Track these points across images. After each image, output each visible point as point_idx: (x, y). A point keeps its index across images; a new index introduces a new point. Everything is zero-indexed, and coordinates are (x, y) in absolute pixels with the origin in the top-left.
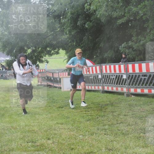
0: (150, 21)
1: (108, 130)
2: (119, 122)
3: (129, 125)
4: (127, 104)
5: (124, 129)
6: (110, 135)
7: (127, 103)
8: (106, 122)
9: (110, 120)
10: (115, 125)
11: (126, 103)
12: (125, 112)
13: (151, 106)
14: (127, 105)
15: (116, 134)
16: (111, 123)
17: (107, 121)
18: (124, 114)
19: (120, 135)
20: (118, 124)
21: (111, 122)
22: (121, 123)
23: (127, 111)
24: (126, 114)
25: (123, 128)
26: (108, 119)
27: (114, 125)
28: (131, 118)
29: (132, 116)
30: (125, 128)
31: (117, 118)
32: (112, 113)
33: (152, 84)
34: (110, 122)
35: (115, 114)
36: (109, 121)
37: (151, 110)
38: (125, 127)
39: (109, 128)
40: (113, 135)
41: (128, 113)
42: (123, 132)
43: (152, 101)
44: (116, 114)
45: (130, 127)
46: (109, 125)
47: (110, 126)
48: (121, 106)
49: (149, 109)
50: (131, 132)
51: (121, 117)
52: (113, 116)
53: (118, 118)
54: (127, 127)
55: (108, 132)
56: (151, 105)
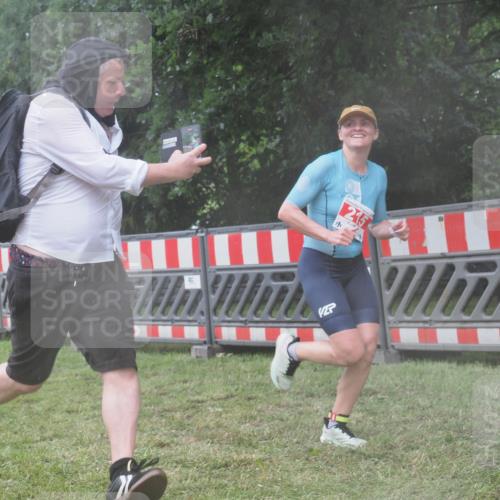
0: (156, 106)
1: (9, 463)
2: (49, 433)
3: (81, 442)
4: (77, 375)
5: (64, 457)
6: (15, 479)
7: (77, 371)
8: (7, 435)
9: (19, 427)
10: (35, 445)
11: (74, 372)
12: (72, 401)
13: (153, 378)
14: (78, 378)
15: (37, 474)
16: (21, 440)
17: (9, 433)
18: (66, 407)
19: (47, 477)
20: (44, 439)
21: (21, 435)
22: (55, 436)
23: (78, 398)
24: (74, 406)
25: (59, 454)
26: (12, 426)
27: (32, 445)
28: (87, 419)
29: (91, 414)
30: (67, 454)
31: (42, 422)
32: (26, 405)
33: (160, 309)
34: (17, 436)
35: (37, 408)
36: (16, 433)
37: (155, 391)
38: (68, 450)
39: (15, 456)
40: (25, 476)
41: (79, 402)
42: (60, 466)
43: (159, 365)
44: (40, 409)
45: (84, 450)
46: (15, 446)
47: (18, 448)
48: (58, 382)
49: (149, 389)
50: (87, 466)
51: (57, 416)
52: (30, 413)
53: (46, 419)
54: (73, 452)
55: (8, 469)
56: (155, 375)
